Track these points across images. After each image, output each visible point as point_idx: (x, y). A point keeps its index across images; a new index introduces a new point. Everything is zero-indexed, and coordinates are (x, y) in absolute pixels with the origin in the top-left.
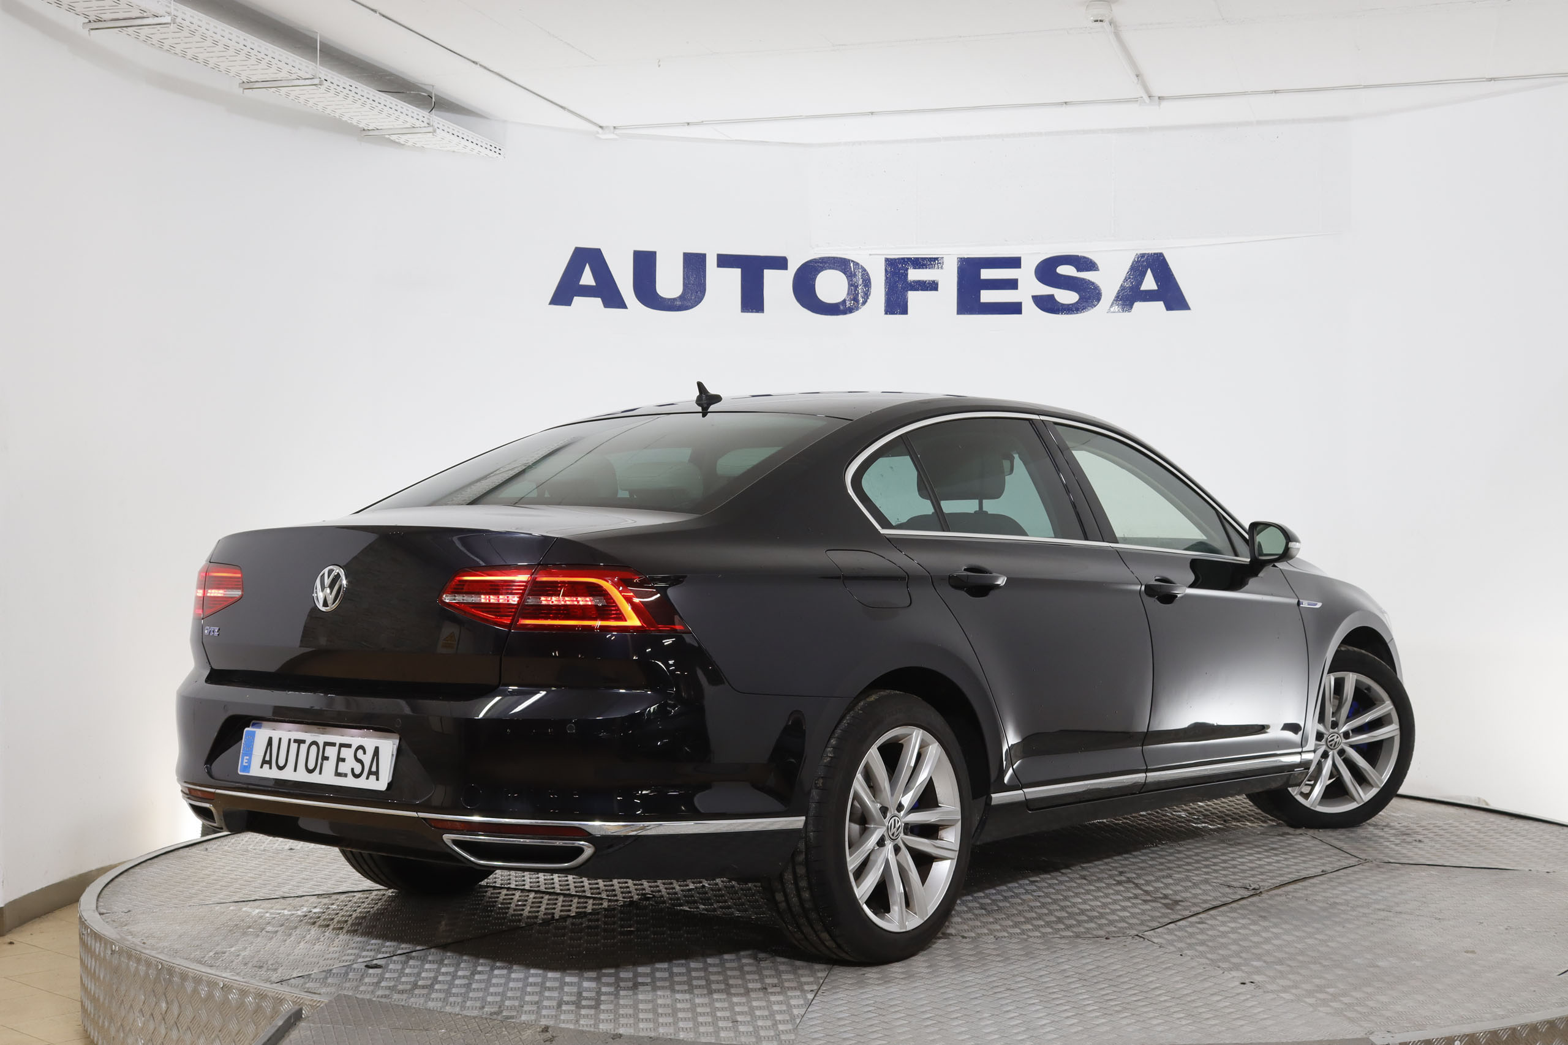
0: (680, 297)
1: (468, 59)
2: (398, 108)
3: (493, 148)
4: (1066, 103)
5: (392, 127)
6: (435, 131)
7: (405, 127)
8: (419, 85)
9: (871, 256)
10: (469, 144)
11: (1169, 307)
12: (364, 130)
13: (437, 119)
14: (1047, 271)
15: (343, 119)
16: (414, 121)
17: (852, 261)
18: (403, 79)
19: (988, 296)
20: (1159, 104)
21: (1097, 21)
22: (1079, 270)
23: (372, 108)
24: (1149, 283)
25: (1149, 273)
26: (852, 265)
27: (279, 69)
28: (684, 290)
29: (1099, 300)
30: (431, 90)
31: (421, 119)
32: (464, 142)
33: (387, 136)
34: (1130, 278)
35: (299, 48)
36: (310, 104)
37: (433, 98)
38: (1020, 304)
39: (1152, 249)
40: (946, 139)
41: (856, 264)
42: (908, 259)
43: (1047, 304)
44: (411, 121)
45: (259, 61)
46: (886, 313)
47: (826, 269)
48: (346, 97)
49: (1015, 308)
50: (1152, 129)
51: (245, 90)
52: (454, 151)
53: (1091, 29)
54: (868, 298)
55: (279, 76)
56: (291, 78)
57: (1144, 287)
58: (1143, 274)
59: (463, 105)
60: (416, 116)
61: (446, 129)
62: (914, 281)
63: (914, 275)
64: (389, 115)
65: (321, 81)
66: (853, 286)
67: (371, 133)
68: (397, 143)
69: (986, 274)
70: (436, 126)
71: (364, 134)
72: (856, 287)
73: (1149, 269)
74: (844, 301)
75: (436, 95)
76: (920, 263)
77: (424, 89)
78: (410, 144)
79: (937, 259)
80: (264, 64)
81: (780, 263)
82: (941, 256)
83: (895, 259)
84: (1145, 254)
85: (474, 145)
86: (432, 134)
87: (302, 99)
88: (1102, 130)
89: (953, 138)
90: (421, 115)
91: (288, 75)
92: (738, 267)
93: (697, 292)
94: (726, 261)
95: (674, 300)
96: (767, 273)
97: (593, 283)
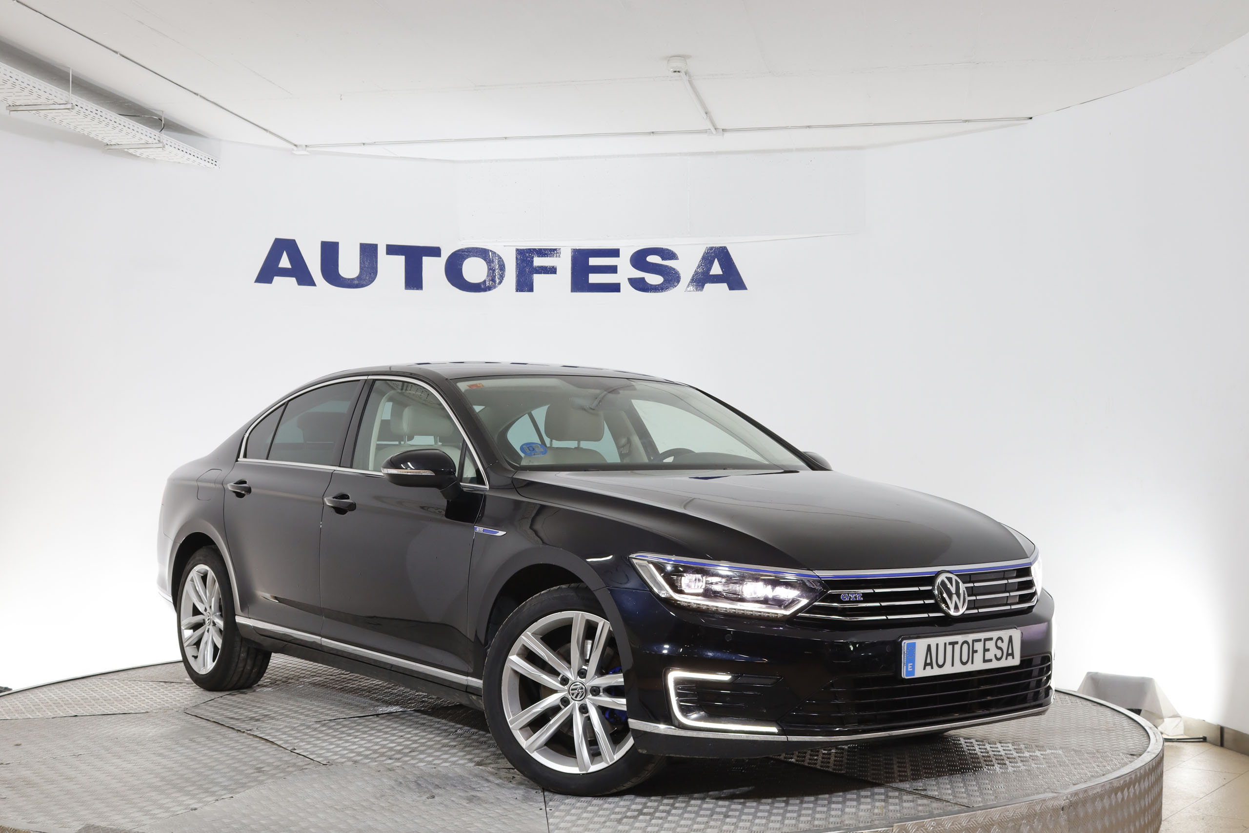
0: (358, 277)
1: (191, 92)
2: (135, 128)
3: (210, 161)
4: (653, 133)
5: (130, 143)
6: (164, 147)
7: (140, 143)
8: (154, 111)
9: (506, 247)
10: (192, 156)
11: (731, 288)
12: (107, 145)
13: (166, 137)
14: (639, 260)
15: (91, 136)
16: (147, 138)
17: (491, 251)
18: (140, 106)
19: (594, 278)
20: (723, 135)
21: (675, 72)
22: (663, 259)
23: (114, 128)
24: (716, 269)
25: (716, 262)
26: (490, 254)
27: (39, 96)
28: (360, 272)
29: (678, 282)
30: (161, 115)
31: (153, 137)
32: (187, 156)
33: (126, 150)
34: (702, 265)
35: (55, 79)
36: (64, 124)
37: (163, 121)
38: (619, 285)
39: (718, 243)
40: (562, 158)
41: (494, 253)
42: (534, 250)
43: (639, 285)
44: (145, 139)
45: (23, 89)
46: (517, 291)
47: (471, 257)
48: (93, 119)
49: (615, 288)
50: (718, 153)
51: (11, 112)
52: (179, 163)
53: (672, 77)
54: (503, 279)
55: (39, 101)
56: (50, 103)
57: (712, 272)
58: (712, 263)
59: (185, 126)
60: (149, 135)
61: (173, 145)
62: (538, 267)
63: (538, 261)
64: (128, 134)
65: (72, 106)
66: (491, 270)
67: (113, 147)
68: (134, 155)
69: (593, 261)
70: (165, 142)
71: (107, 148)
72: (494, 271)
73: (716, 259)
74: (485, 281)
75: (165, 119)
76: (543, 253)
77: (154, 113)
78: (144, 156)
79: (555, 250)
80: (26, 92)
81: (435, 252)
82: (559, 248)
83: (524, 250)
84: (713, 247)
85: (195, 158)
86: (161, 149)
87: (57, 120)
88: (680, 153)
89: (568, 158)
90: (153, 134)
91: (46, 101)
92: (402, 255)
93: (370, 274)
94: (392, 250)
95: (353, 279)
96: (427, 261)
97: (289, 266)
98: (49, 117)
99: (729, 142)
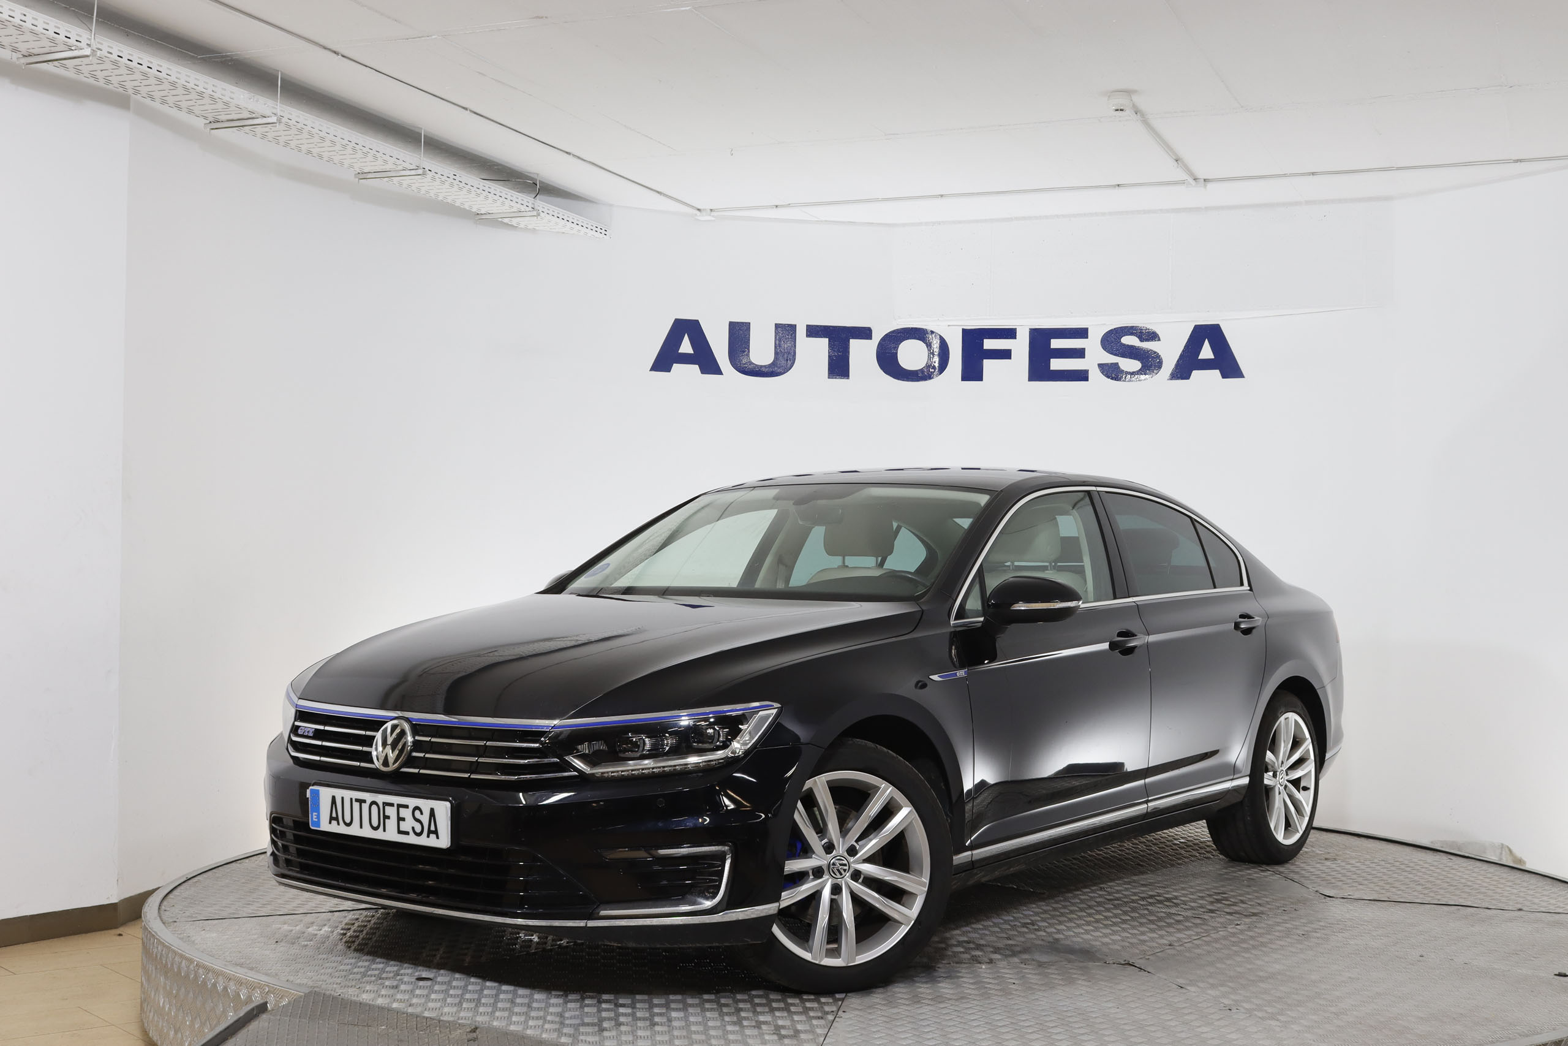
1: (563, 151)
2: (504, 195)
3: (598, 230)
4: (1119, 185)
5: (499, 211)
6: (539, 214)
7: (509, 211)
8: (526, 174)
9: (950, 326)
10: (574, 225)
11: (1225, 376)
12: (476, 214)
13: (542, 203)
14: (1112, 341)
15: (456, 205)
16: (519, 206)
17: (932, 332)
18: (510, 168)
19: (1056, 364)
20: (1206, 186)
21: (1118, 110)
22: (1142, 340)
23: (477, 195)
24: (1207, 352)
25: (1206, 343)
26: (931, 335)
27: (385, 162)
28: (775, 357)
29: (1159, 367)
30: (536, 177)
31: (526, 204)
32: (569, 224)
33: (500, 220)
34: (1188, 347)
35: (404, 141)
36: (423, 192)
37: (538, 185)
38: (1086, 372)
39: (1209, 320)
40: (1017, 219)
41: (934, 335)
42: (984, 330)
43: (1112, 372)
44: (516, 206)
45: (365, 154)
46: (963, 380)
47: (907, 339)
48: (451, 185)
49: (1081, 376)
51: (360, 181)
52: (560, 232)
53: (1114, 117)
54: (945, 366)
55: (385, 168)
56: (398, 169)
57: (1202, 356)
58: (1201, 344)
59: (567, 191)
60: (520, 202)
61: (551, 213)
62: (989, 351)
63: (989, 344)
64: (494, 200)
65: (425, 171)
66: (930, 355)
67: (484, 217)
68: (509, 225)
69: (1056, 344)
70: (541, 209)
71: (477, 218)
72: (934, 356)
73: (1207, 340)
74: (922, 368)
75: (539, 181)
76: (995, 333)
77: (529, 177)
78: (519, 226)
79: (1010, 330)
80: (369, 158)
81: (865, 333)
82: (1014, 327)
83: (971, 330)
84: (1203, 325)
85: (579, 227)
86: (536, 217)
87: (414, 187)
88: (1161, 210)
89: (1024, 218)
90: (526, 200)
91: (394, 166)
92: (825, 337)
93: (787, 360)
94: (814, 331)
95: (765, 366)
96: (853, 343)
97: (691, 351)
98: (405, 185)
99: (1215, 194)
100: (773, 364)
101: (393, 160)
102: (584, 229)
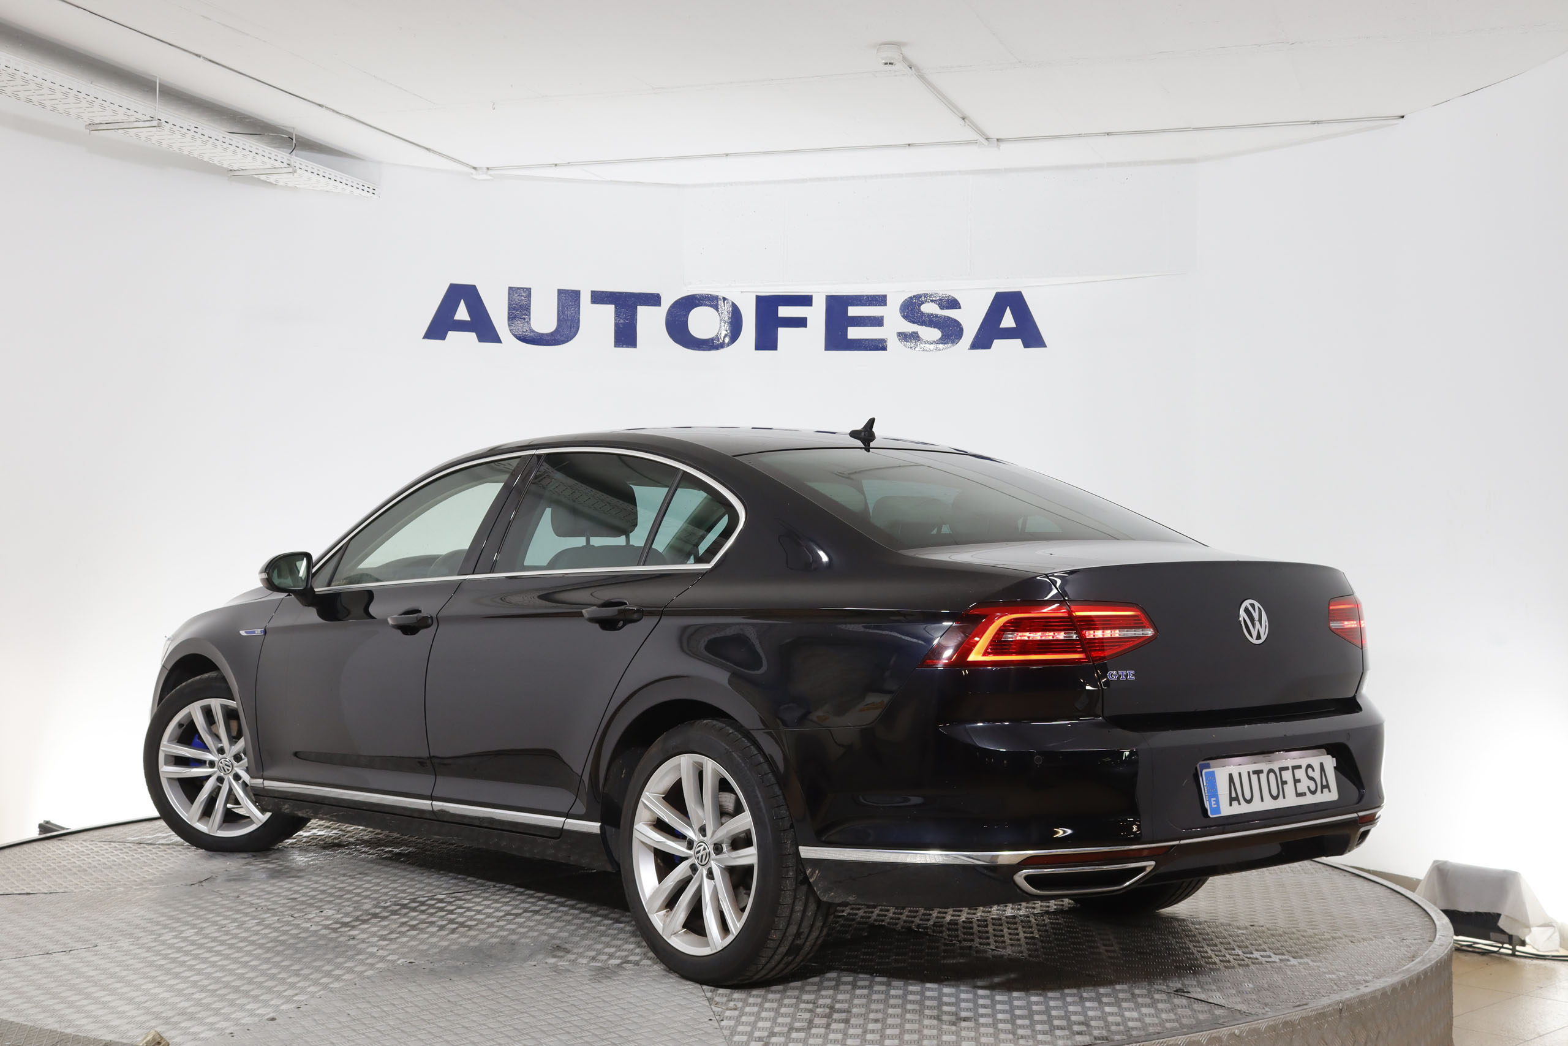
3: (365, 188)
5: (257, 166)
6: (296, 172)
7: (262, 167)
8: (280, 125)
9: (743, 293)
10: (337, 183)
11: (1026, 345)
13: (299, 160)
14: (911, 309)
16: (272, 162)
17: (724, 299)
18: (263, 122)
19: (854, 333)
22: (942, 307)
23: (225, 150)
24: (1008, 321)
25: (1008, 311)
26: (723, 301)
28: (558, 325)
29: (960, 337)
30: (292, 131)
31: (280, 160)
32: (332, 182)
34: (989, 316)
37: (294, 139)
38: (883, 341)
39: (1011, 287)
40: (811, 180)
41: (728, 301)
42: (779, 297)
43: (910, 341)
44: (270, 163)
46: (756, 349)
47: (699, 306)
49: (879, 345)
50: (1008, 170)
51: (92, 131)
54: (739, 335)
57: (1003, 325)
58: (1002, 312)
59: (330, 146)
60: (275, 157)
61: (310, 170)
62: (784, 318)
63: (784, 312)
65: (161, 123)
66: (724, 323)
69: (853, 311)
70: (298, 166)
72: (728, 323)
73: (1008, 310)
74: (716, 337)
75: (296, 135)
76: (790, 300)
77: (283, 130)
79: (807, 297)
81: (653, 300)
82: (811, 294)
83: (766, 297)
84: (1005, 292)
85: (343, 186)
86: (291, 174)
87: (152, 141)
89: (818, 179)
90: (280, 156)
91: (126, 117)
92: (611, 303)
93: (570, 327)
94: (599, 298)
95: (548, 335)
96: (642, 311)
97: (468, 318)
98: (141, 138)
99: (1006, 155)
100: (556, 331)
101: (124, 110)
102: (348, 188)
